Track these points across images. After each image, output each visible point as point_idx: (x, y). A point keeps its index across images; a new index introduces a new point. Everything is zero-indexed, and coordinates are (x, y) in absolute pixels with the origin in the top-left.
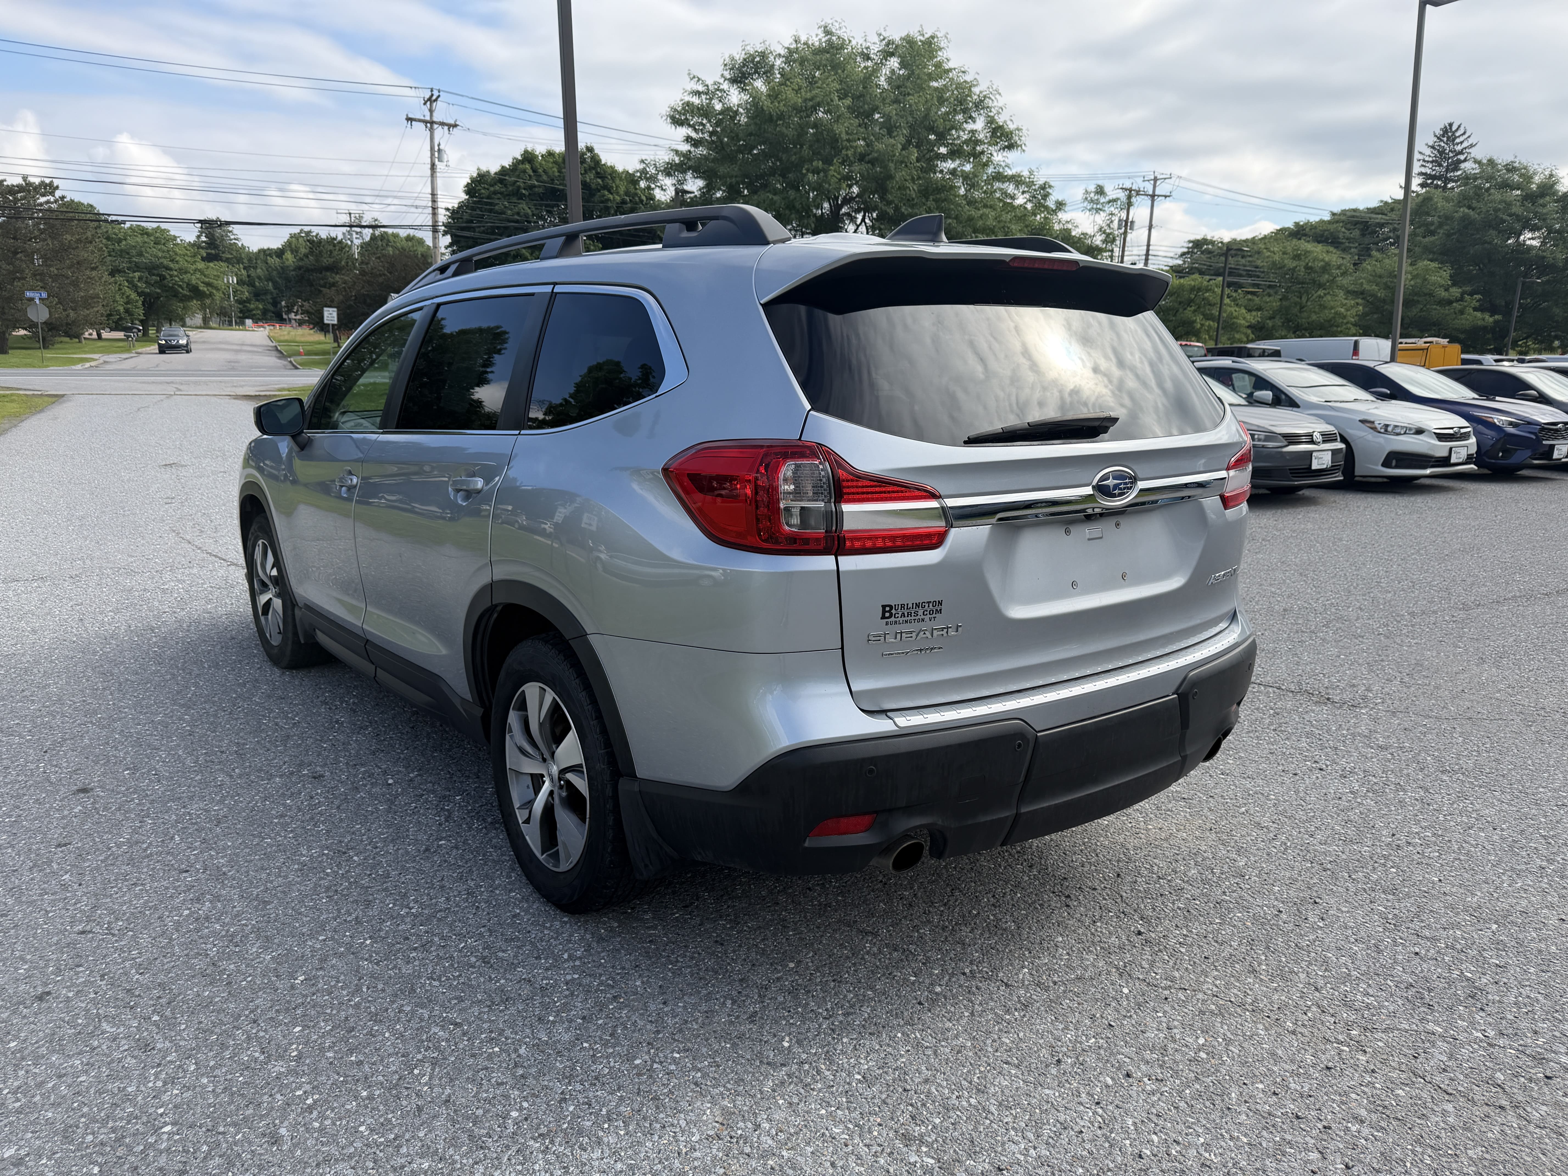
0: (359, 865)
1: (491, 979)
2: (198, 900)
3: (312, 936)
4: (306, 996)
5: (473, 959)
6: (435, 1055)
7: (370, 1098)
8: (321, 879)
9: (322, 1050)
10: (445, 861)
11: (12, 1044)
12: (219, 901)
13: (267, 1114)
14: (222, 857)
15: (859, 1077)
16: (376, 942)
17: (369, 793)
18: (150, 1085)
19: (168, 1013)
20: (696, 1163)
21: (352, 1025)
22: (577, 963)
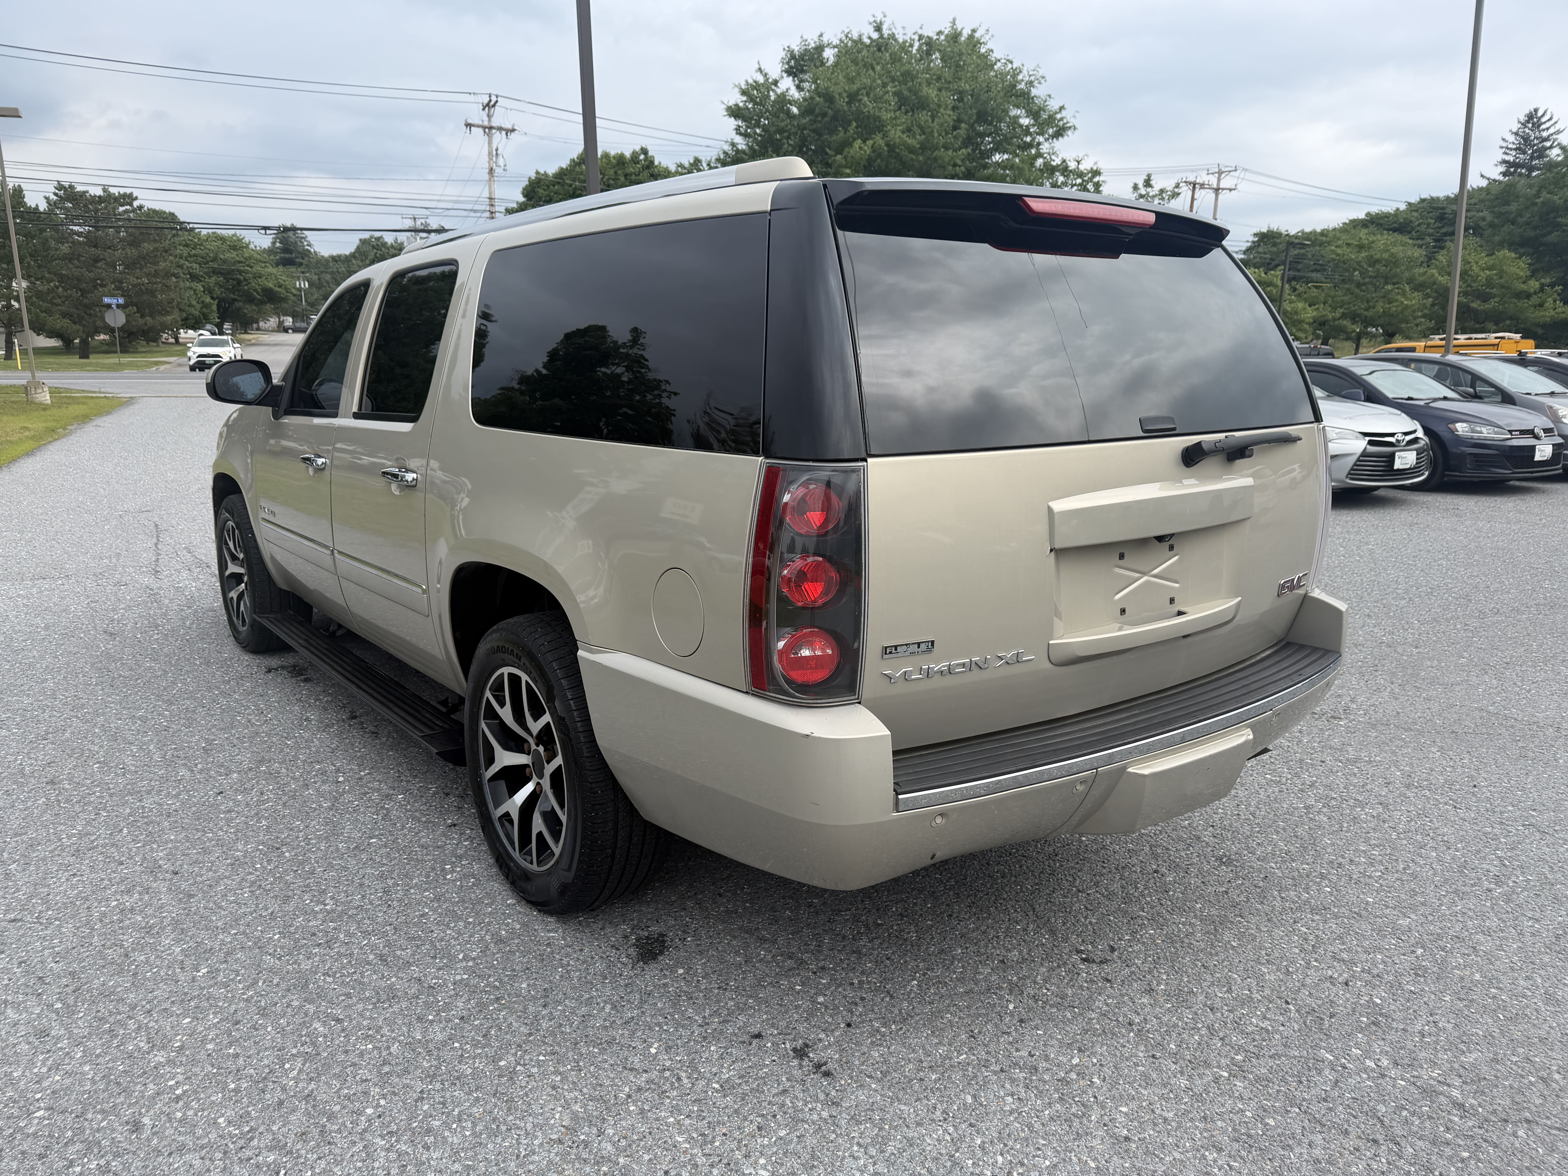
0: (288, 861)
1: (383, 976)
2: (128, 891)
3: (224, 930)
4: (202, 988)
6: (309, 1050)
7: (237, 1091)
8: (249, 874)
9: (204, 1041)
10: (371, 859)
12: (147, 893)
13: (137, 1102)
14: (162, 850)
15: (716, 1086)
16: (284, 938)
17: (317, 790)
18: (36, 1070)
19: (71, 1001)
20: (531, 1167)
21: (240, 1018)
22: (471, 964)
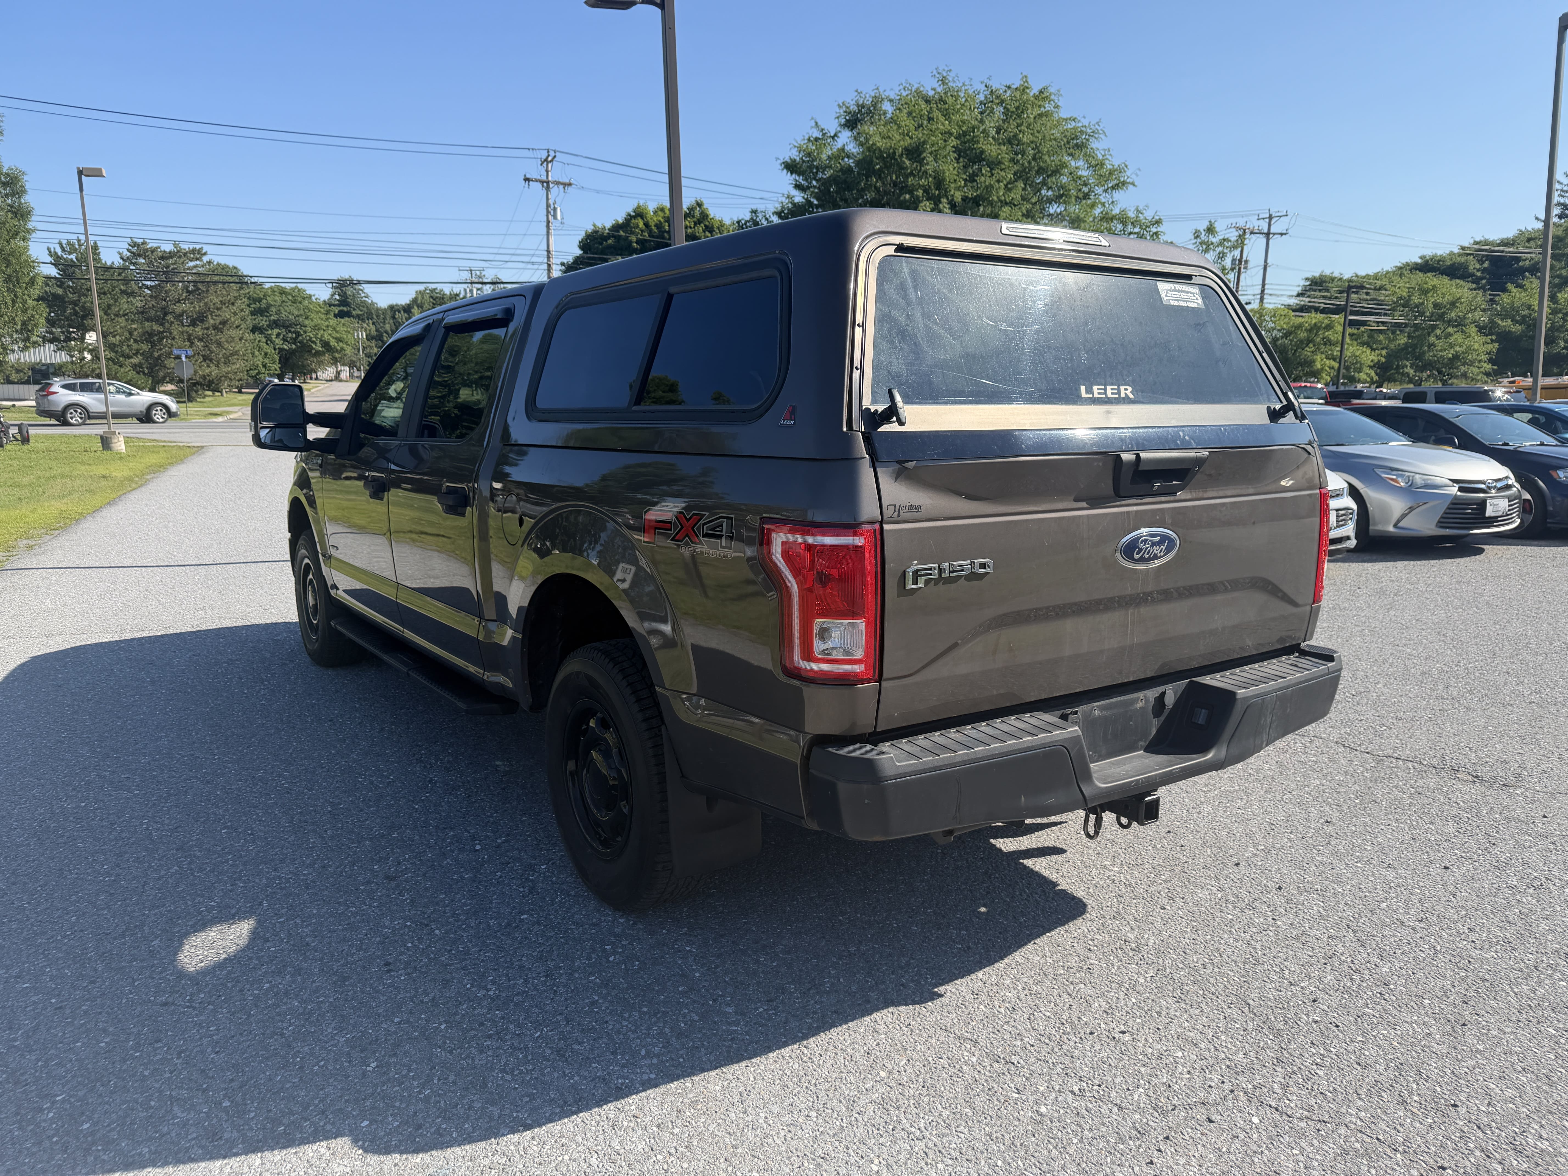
2: (280, 972)
5: (548, 1052)
8: (402, 953)
10: (526, 938)
11: (86, 1126)
12: (300, 975)
19: (239, 1099)
